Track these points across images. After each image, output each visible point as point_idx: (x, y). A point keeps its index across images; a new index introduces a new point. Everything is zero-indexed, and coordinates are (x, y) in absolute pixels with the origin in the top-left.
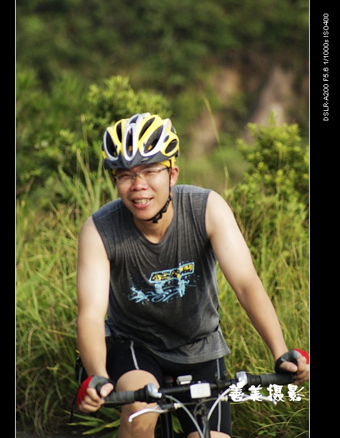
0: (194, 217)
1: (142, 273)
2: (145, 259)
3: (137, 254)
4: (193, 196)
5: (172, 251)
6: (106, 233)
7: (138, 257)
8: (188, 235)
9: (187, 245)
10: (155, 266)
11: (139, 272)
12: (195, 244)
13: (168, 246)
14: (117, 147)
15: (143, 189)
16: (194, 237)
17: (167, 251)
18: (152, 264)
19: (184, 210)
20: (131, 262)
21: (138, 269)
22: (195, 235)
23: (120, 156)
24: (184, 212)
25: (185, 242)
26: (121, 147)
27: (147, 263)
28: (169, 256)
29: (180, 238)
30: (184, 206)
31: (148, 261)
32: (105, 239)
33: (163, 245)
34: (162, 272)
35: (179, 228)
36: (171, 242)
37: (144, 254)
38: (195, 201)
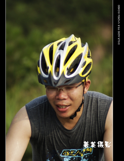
0: (99, 115)
1: (56, 149)
2: (59, 140)
3: (54, 135)
4: (100, 101)
5: (80, 137)
6: (34, 120)
7: (55, 138)
8: (92, 127)
9: (90, 134)
10: (66, 146)
11: (54, 148)
12: (96, 135)
13: (77, 133)
14: (48, 68)
15: (65, 99)
16: (96, 129)
17: (76, 136)
18: (64, 144)
19: (92, 109)
20: (49, 140)
21: (54, 146)
22: (97, 128)
23: (50, 75)
24: (92, 111)
25: (89, 132)
26: (51, 68)
27: (61, 142)
28: (77, 140)
29: (86, 128)
30: (92, 107)
31: (62, 141)
32: (33, 123)
33: (74, 132)
34: (70, 150)
35: (87, 121)
36: (79, 130)
37: (59, 136)
38: (101, 105)
